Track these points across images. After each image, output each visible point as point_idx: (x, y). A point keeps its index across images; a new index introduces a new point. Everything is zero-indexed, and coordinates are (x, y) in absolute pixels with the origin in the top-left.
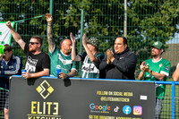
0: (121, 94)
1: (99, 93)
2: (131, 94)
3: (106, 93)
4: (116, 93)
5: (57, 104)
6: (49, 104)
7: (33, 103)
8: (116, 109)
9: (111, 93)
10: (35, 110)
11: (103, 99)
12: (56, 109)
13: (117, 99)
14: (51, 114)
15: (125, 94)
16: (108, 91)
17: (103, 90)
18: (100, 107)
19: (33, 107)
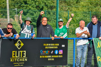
0: (54, 45)
1: (45, 45)
2: (58, 45)
3: (48, 45)
4: (52, 45)
5: (25, 51)
6: (21, 52)
7: (13, 52)
8: (52, 52)
9: (50, 45)
10: (14, 55)
11: (46, 48)
12: (25, 54)
13: (52, 47)
14: (22, 57)
15: (56, 45)
16: (49, 43)
17: (46, 43)
18: (45, 52)
19: (13, 54)
